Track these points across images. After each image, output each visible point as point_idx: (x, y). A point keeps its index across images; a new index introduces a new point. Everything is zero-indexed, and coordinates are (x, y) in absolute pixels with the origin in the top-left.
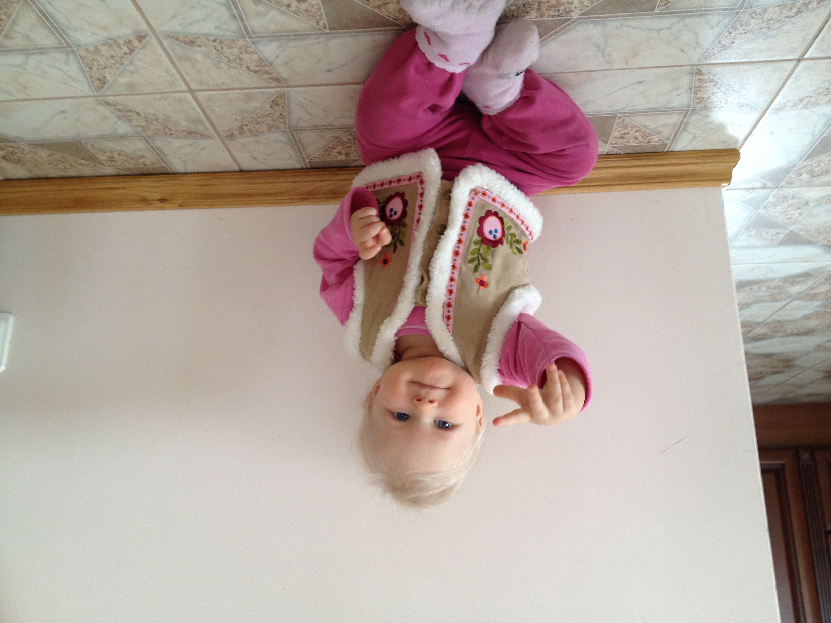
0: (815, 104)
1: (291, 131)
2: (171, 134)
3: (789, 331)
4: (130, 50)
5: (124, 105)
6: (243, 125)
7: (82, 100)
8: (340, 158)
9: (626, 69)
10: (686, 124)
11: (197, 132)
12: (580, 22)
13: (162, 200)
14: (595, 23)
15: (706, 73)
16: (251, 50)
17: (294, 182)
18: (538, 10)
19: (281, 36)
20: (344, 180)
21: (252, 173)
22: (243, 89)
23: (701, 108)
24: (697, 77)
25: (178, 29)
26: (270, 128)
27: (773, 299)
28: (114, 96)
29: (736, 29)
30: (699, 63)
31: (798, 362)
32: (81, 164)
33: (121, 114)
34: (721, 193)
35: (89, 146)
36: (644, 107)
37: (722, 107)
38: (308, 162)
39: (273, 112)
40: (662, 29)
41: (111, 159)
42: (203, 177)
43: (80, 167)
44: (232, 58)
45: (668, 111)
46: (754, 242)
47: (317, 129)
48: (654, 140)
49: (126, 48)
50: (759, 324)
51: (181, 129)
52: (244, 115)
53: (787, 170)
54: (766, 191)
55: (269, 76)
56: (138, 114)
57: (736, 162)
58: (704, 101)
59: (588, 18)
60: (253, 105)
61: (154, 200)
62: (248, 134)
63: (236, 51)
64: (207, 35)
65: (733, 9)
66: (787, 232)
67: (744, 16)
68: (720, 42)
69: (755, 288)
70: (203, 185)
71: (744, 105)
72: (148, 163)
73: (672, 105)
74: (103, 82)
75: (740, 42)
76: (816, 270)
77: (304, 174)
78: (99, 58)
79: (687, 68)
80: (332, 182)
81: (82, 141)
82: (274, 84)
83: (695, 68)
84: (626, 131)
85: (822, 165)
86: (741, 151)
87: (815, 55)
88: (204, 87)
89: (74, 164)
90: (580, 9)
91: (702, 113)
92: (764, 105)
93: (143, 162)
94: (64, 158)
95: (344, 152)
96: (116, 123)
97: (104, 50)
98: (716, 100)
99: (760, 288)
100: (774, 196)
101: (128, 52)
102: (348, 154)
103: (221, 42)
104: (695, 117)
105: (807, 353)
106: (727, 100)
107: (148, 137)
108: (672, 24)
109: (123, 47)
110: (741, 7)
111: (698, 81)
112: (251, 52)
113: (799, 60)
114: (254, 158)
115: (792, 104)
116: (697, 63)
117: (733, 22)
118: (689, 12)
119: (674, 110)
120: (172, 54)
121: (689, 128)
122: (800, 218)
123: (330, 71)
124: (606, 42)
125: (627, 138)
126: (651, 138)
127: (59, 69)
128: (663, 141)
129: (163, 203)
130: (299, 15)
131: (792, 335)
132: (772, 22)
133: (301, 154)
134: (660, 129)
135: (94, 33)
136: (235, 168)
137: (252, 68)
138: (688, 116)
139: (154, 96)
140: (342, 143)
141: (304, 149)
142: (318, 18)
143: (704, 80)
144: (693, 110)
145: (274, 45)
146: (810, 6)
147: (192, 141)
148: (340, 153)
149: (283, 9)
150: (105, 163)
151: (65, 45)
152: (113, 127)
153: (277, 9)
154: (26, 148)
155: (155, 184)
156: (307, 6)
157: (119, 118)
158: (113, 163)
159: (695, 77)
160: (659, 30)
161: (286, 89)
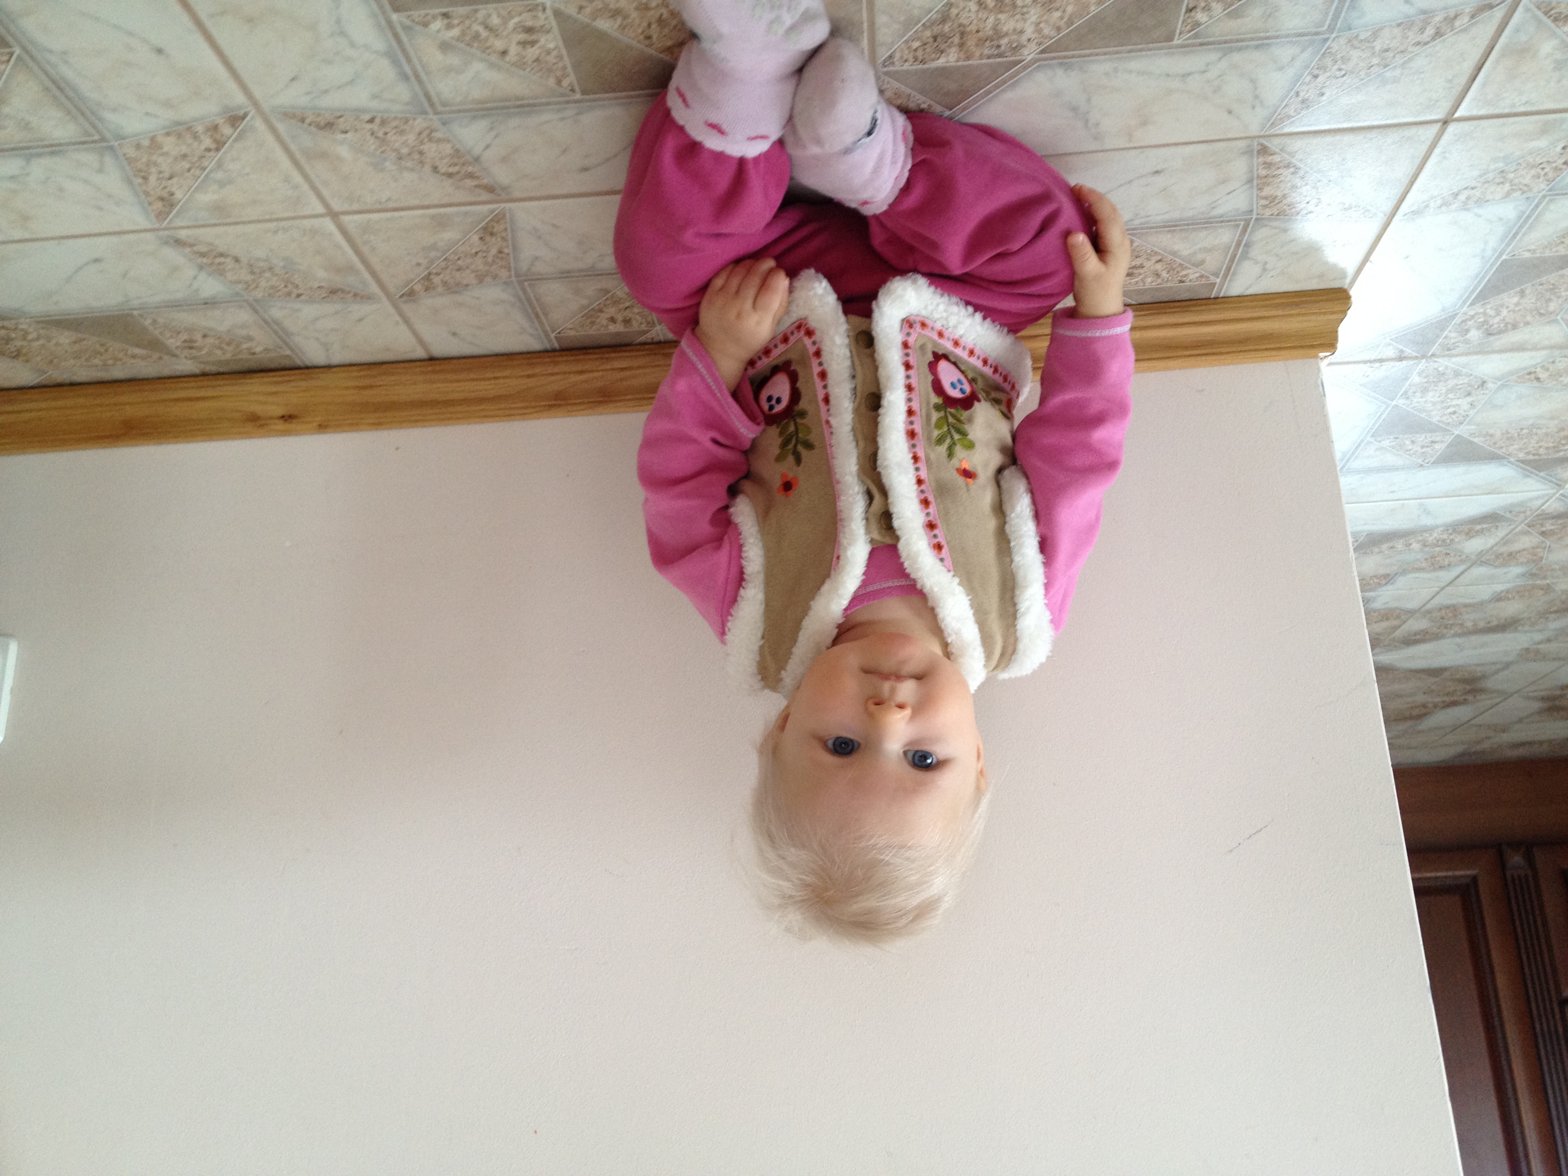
0: (1481, 202)
1: (521, 283)
2: (299, 296)
3: (1469, 624)
4: (216, 141)
5: (211, 244)
6: (430, 274)
7: (131, 237)
8: (613, 328)
9: (1129, 149)
10: (1248, 245)
11: (347, 289)
12: (1039, 66)
13: (287, 418)
14: (1068, 67)
15: (1277, 150)
16: (438, 135)
17: (530, 376)
18: (961, 45)
19: (492, 109)
20: (622, 369)
21: (453, 362)
22: (428, 207)
23: (1272, 215)
24: (1261, 159)
25: (303, 101)
26: (481, 279)
27: (1435, 565)
28: (188, 227)
29: (1324, 68)
30: (1262, 133)
31: (1489, 684)
32: (134, 356)
33: (205, 260)
34: (1319, 369)
35: (148, 322)
36: (1167, 217)
37: (1311, 212)
38: (556, 337)
39: (485, 248)
40: (1189, 74)
41: (190, 344)
42: (362, 373)
43: (133, 361)
44: (404, 151)
45: (1212, 222)
46: (1390, 459)
47: (567, 277)
48: (1191, 277)
49: (209, 140)
50: (1412, 613)
51: (316, 285)
52: (433, 254)
53: (1441, 325)
54: (1405, 363)
55: (475, 182)
56: (237, 260)
57: (1344, 313)
58: (1276, 202)
59: (1054, 58)
60: (450, 235)
61: (271, 418)
62: (440, 289)
63: (411, 138)
64: (358, 111)
65: (1317, 34)
66: (1449, 439)
67: (1338, 45)
68: (1297, 94)
69: (1400, 545)
70: (362, 388)
71: (1350, 208)
72: (258, 349)
73: (1217, 212)
74: (168, 202)
75: (1334, 93)
76: (1510, 509)
77: (547, 360)
78: (160, 160)
79: (1242, 144)
80: (600, 373)
81: (135, 313)
82: (485, 196)
83: (1256, 144)
84: (1138, 262)
85: (1505, 312)
86: (1352, 292)
87: (1475, 112)
88: (355, 207)
89: (121, 355)
90: (1037, 43)
91: (1275, 224)
92: (1388, 207)
93: (249, 349)
94: (102, 345)
95: (620, 317)
96: (195, 278)
97: (169, 144)
98: (1298, 199)
99: (1408, 546)
100: (1420, 374)
101: (213, 146)
102: (627, 321)
103: (383, 122)
104: (1262, 234)
105: (1507, 665)
106: (1319, 199)
107: (256, 300)
108: (1207, 65)
109: (202, 137)
110: (1331, 29)
111: (1262, 166)
112: (439, 141)
113: (1445, 122)
114: (454, 334)
115: (1439, 202)
116: (1257, 134)
117: (1319, 56)
118: (1238, 41)
119: (1223, 221)
120: (293, 147)
121: (1254, 252)
122: (1472, 413)
123: (586, 169)
124: (1089, 100)
125: (1140, 274)
126: (1184, 273)
127: (85, 181)
128: (1208, 277)
129: (290, 423)
130: (524, 70)
131: (1476, 631)
132: (1390, 54)
133: (541, 323)
134: (1200, 257)
135: (147, 114)
136: (420, 353)
137: (443, 168)
138: (1249, 230)
139: (264, 226)
140: (616, 302)
141: (546, 315)
142: (559, 73)
143: (1275, 164)
144: (1257, 219)
145: (482, 125)
146: (1457, 23)
147: (338, 307)
148: (613, 320)
149: (494, 58)
150: (178, 352)
151: (96, 137)
152: (190, 286)
153: (482, 60)
154: (31, 330)
155: (274, 389)
156: (537, 52)
157: (201, 268)
158: (194, 351)
159: (1258, 159)
160: (1185, 76)
161: (507, 205)
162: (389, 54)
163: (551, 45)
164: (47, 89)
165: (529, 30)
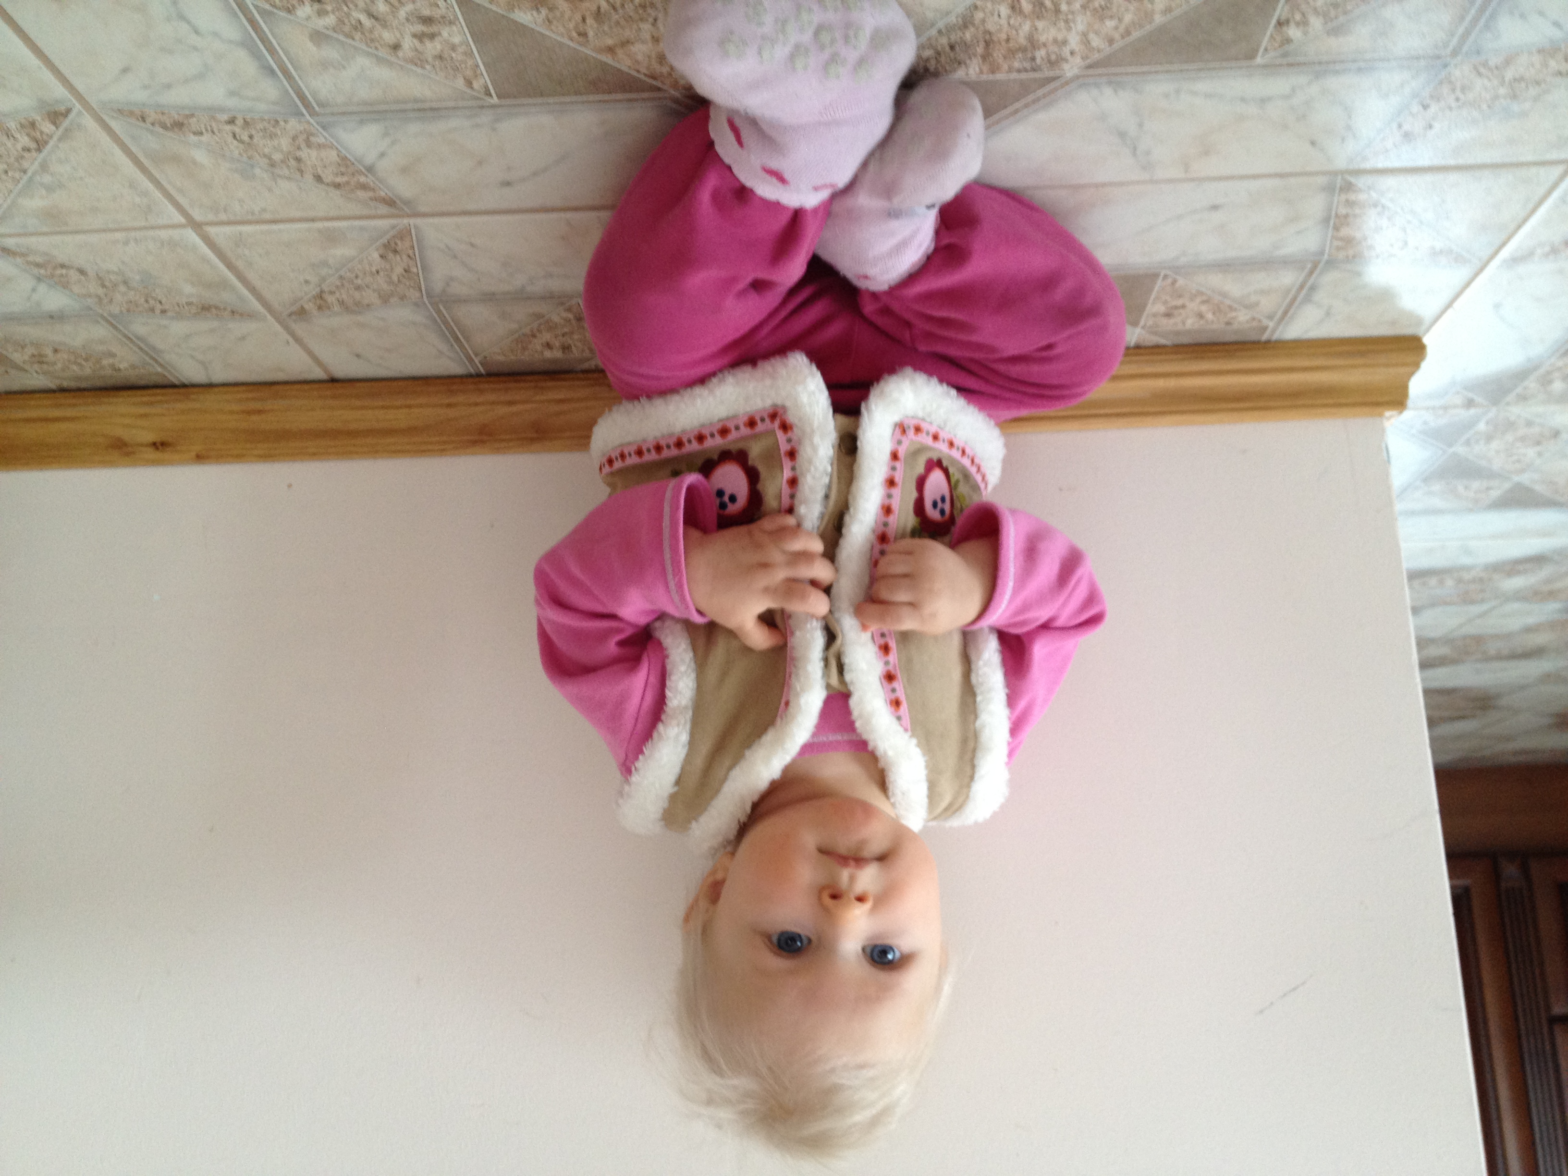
1: (434, 305)
4: (36, 141)
5: (45, 254)
6: (322, 292)
8: (548, 354)
9: (1183, 180)
10: (1313, 288)
11: (222, 306)
12: (1081, 84)
13: (160, 445)
14: (1117, 86)
15: (1364, 188)
16: (319, 140)
17: (449, 405)
18: (985, 57)
19: (385, 112)
21: (358, 384)
22: (313, 220)
23: (1346, 257)
24: (1343, 197)
25: (141, 96)
26: (385, 299)
29: (1439, 99)
30: (1350, 168)
33: (42, 271)
34: (1383, 430)
36: (1220, 256)
38: (481, 362)
39: (388, 267)
40: (1270, 99)
41: (39, 359)
42: (250, 395)
44: (277, 157)
45: (1273, 263)
46: (1437, 502)
47: (491, 300)
48: (1240, 319)
49: (26, 138)
50: (1436, 640)
51: (184, 300)
52: (324, 271)
53: (1521, 375)
54: (1472, 411)
55: (371, 194)
56: (82, 272)
57: (1417, 366)
58: (1353, 243)
59: (1102, 75)
60: (340, 252)
62: (337, 308)
63: (285, 143)
64: (211, 110)
65: (1435, 57)
67: (1460, 72)
68: (1400, 126)
70: (249, 413)
71: (1441, 252)
72: (122, 366)
73: (1282, 252)
77: (472, 386)
80: (534, 405)
82: (384, 209)
83: (1339, 179)
84: (1179, 302)
86: (1426, 340)
88: (223, 217)
90: (1082, 57)
91: (1347, 267)
92: (1488, 254)
93: (112, 365)
95: (557, 344)
96: (34, 290)
98: (1380, 242)
99: (1441, 582)
100: (1488, 422)
101: (33, 145)
102: (566, 348)
103: (247, 124)
104: (1329, 278)
107: (112, 315)
108: (1293, 90)
109: (18, 136)
110: (1455, 53)
111: (1343, 205)
112: (320, 146)
114: (358, 356)
115: (1547, 249)
116: (1342, 169)
117: (1434, 84)
120: (134, 149)
121: (1319, 296)
122: (1538, 461)
123: (508, 184)
124: (1141, 125)
125: (1180, 314)
126: (1234, 314)
128: (1260, 321)
130: (423, 68)
131: (1499, 657)
132: (1523, 85)
133: (461, 346)
134: (1254, 298)
136: (318, 373)
137: (328, 177)
138: (1316, 272)
139: (110, 236)
140: (551, 327)
141: (467, 339)
142: (469, 73)
143: (1358, 203)
144: (1327, 262)
145: (372, 131)
147: (215, 324)
148: (548, 346)
149: (383, 53)
150: (26, 367)
152: (29, 299)
153: (368, 54)
155: (142, 410)
156: (439, 47)
157: (39, 279)
158: (45, 367)
159: (1338, 196)
160: (1264, 101)
161: (412, 221)
162: (246, 44)
163: (456, 40)
165: (427, 20)
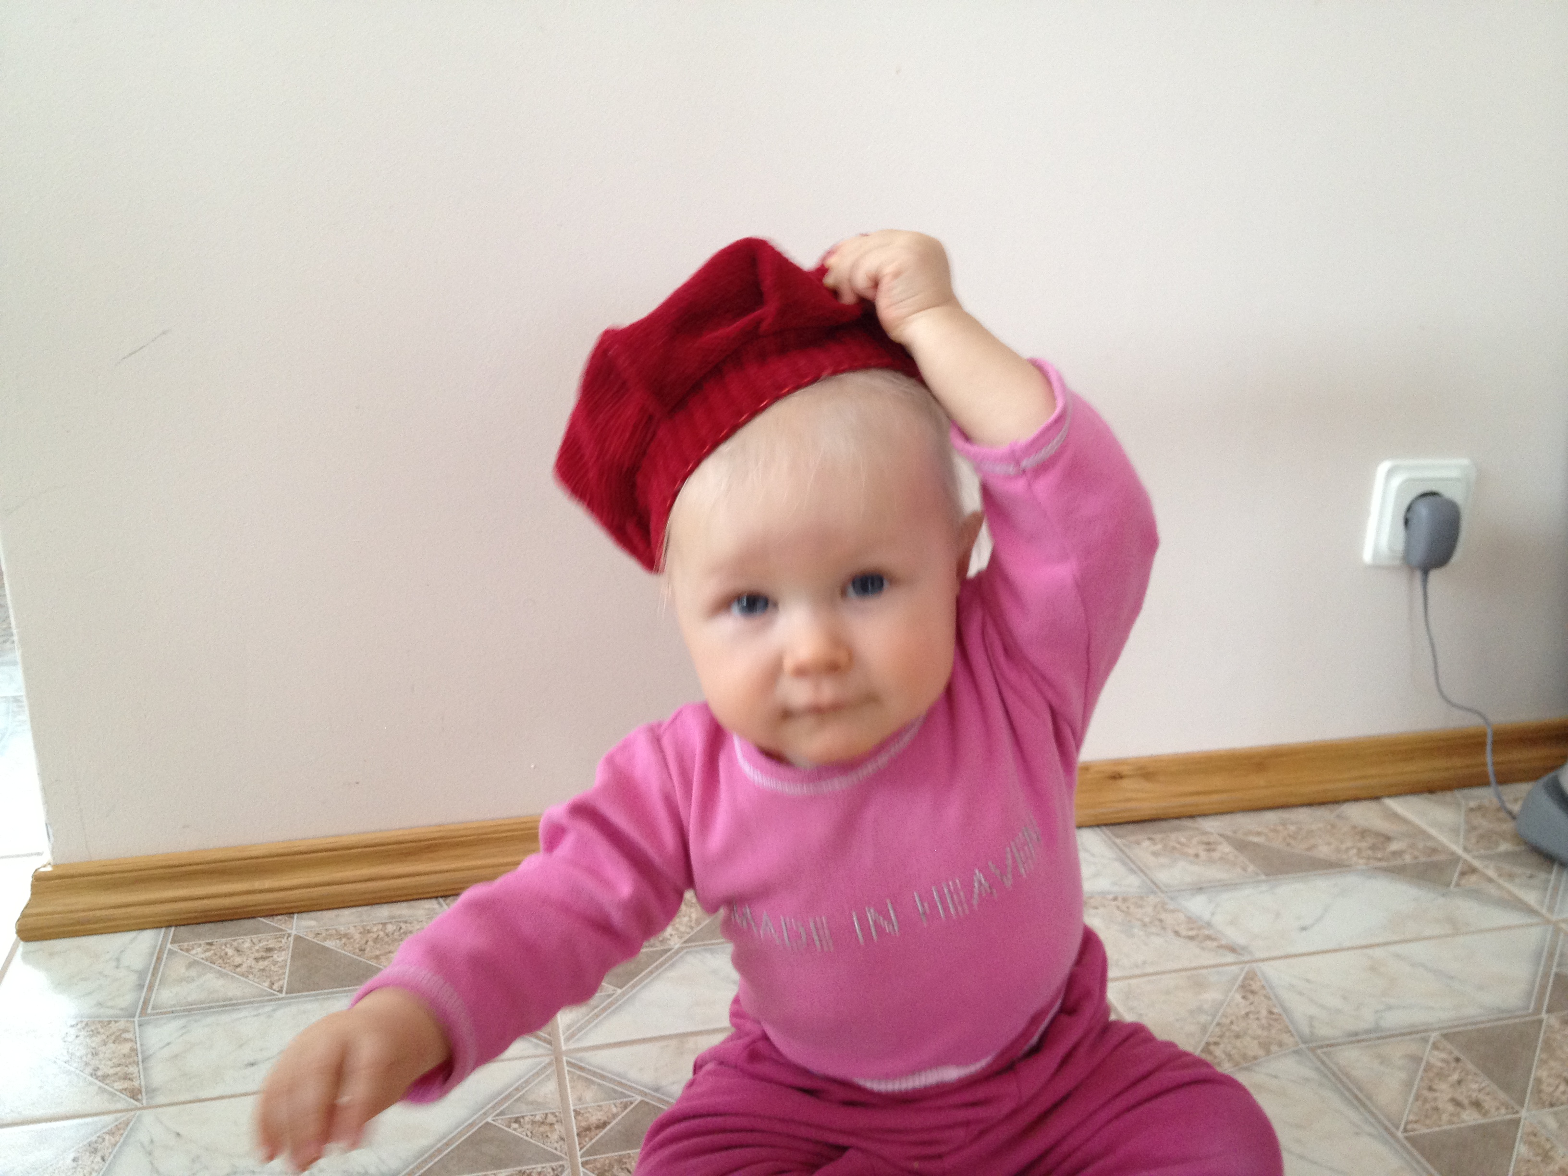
7: (1275, 953)
10: (141, 986)
13: (1116, 777)
15: (118, 1093)
23: (116, 1022)
32: (1259, 834)
33: (1207, 932)
35: (1251, 868)
37: (72, 1026)
43: (1260, 830)
45: (184, 1011)
56: (1177, 933)
57: (24, 915)
58: (113, 1037)
72: (1146, 843)
73: (180, 1022)
74: (1247, 990)
78: (1259, 1032)
79: (161, 1099)
81: (1263, 877)
83: (144, 1101)
84: (262, 964)
86: (14, 936)
89: (1271, 835)
91: (111, 1012)
93: (1155, 844)
94: (1288, 844)
96: (1213, 914)
97: (1253, 1048)
104: (127, 999)
106: (65, 1042)
111: (134, 1075)
121: (133, 978)
125: (258, 951)
127: (1323, 1007)
128: (181, 949)
129: (1116, 773)
143: (120, 1079)
150: (1221, 839)
151: (1319, 1051)
152: (1217, 906)
154: (1355, 859)
155: (1130, 804)
157: (1209, 925)
159: (140, 1084)
164: (1370, 1098)
